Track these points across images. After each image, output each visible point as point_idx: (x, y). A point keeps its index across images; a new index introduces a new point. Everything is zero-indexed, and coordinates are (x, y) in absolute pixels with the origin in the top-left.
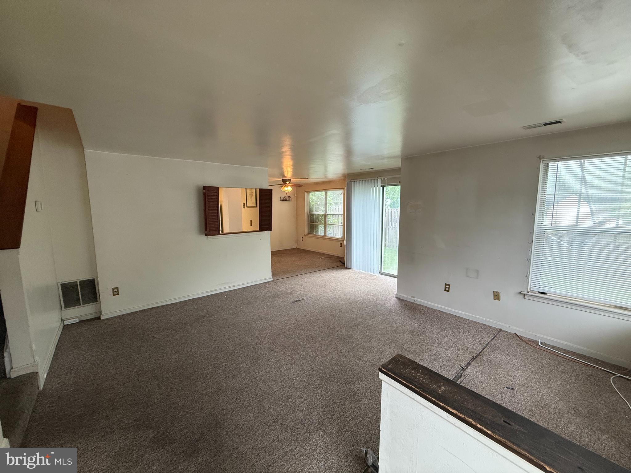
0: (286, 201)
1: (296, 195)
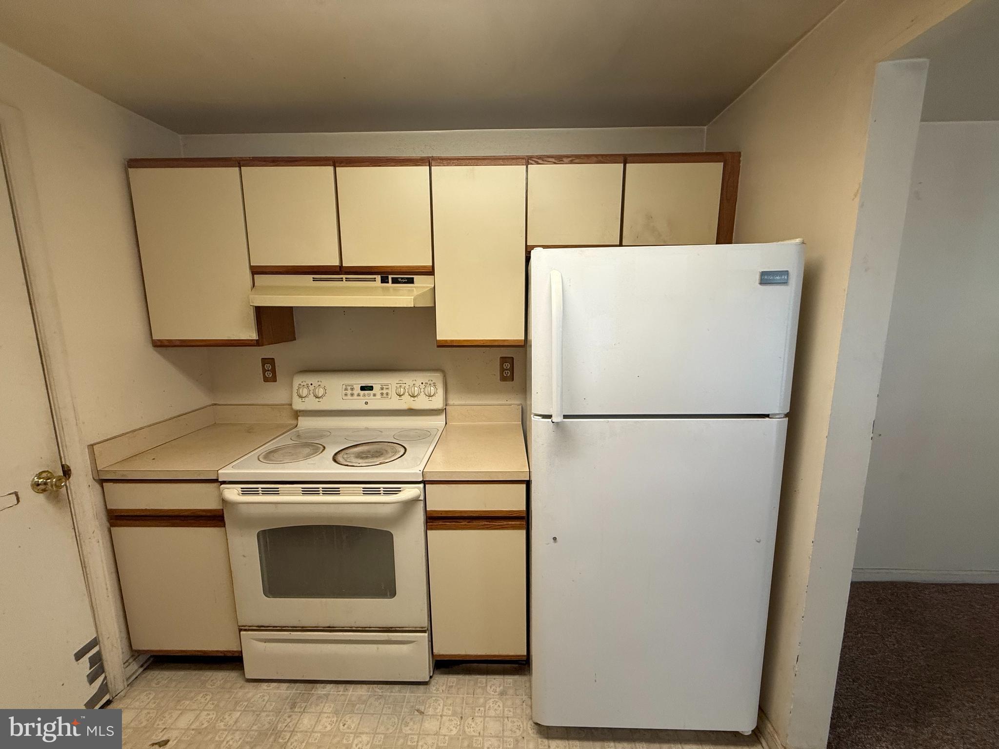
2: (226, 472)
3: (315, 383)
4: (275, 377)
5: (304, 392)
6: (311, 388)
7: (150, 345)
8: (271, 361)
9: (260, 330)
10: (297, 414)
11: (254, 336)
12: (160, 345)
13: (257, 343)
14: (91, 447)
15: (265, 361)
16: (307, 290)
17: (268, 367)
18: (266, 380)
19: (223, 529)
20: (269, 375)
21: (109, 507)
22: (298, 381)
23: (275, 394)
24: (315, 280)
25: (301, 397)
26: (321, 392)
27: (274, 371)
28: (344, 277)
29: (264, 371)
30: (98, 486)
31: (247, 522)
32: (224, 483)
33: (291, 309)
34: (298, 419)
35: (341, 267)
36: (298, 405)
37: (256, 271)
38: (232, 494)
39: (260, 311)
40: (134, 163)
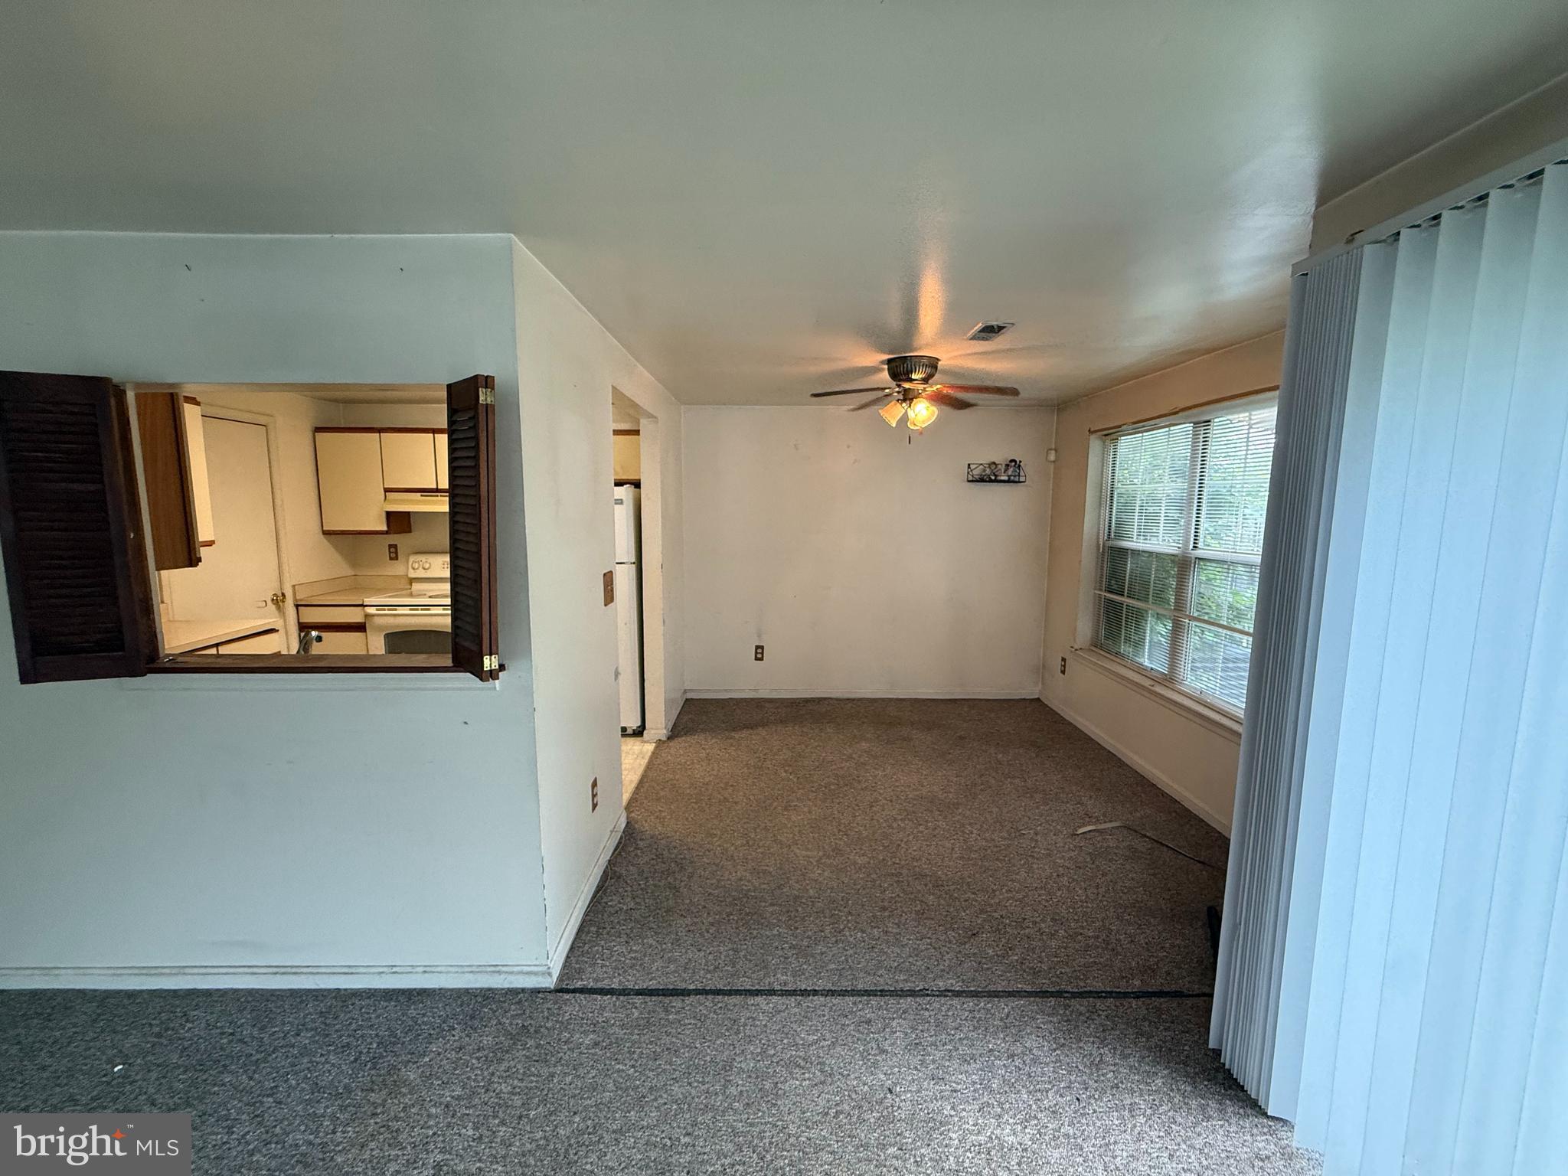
0: (991, 481)
1: (1052, 457)
2: (367, 601)
3: (424, 560)
4: (397, 556)
5: (416, 566)
6: (421, 563)
7: (321, 533)
8: (395, 546)
9: (388, 525)
10: (412, 581)
11: (385, 528)
12: (327, 533)
13: (387, 533)
14: (294, 586)
15: (390, 546)
16: (418, 502)
17: (393, 550)
18: (391, 559)
19: (364, 634)
20: (393, 555)
21: (301, 621)
22: (412, 559)
23: (397, 569)
24: (422, 496)
25: (414, 569)
26: (427, 566)
27: (396, 553)
28: (439, 494)
29: (390, 552)
30: (295, 609)
31: (380, 628)
32: (367, 606)
33: (409, 513)
34: (411, 585)
35: (437, 488)
36: (412, 574)
37: (387, 490)
38: (372, 611)
39: (389, 514)
40: (318, 430)
